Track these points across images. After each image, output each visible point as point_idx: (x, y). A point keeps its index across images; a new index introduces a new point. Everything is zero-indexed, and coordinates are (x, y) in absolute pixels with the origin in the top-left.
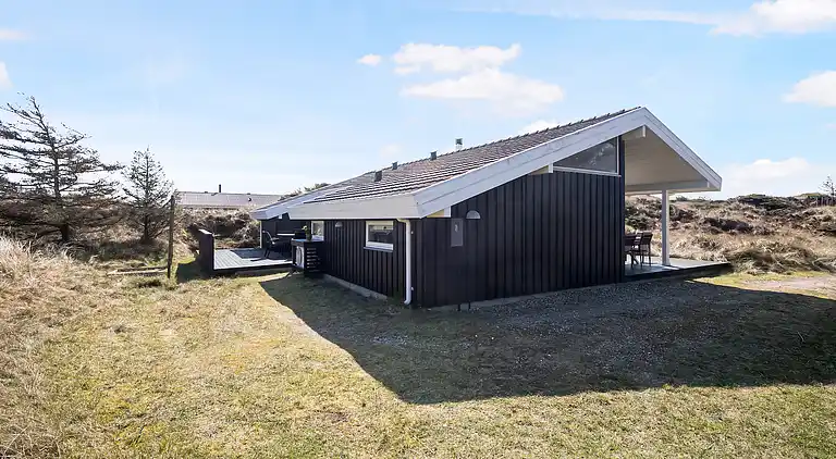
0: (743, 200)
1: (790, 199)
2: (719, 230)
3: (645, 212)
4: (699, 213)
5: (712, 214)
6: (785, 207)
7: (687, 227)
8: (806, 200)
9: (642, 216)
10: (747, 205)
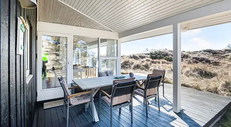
0: (205, 51)
1: (220, 50)
2: (198, 61)
3: (171, 55)
4: (190, 55)
5: (195, 56)
6: (219, 53)
7: (186, 60)
8: (225, 51)
9: (171, 56)
10: (206, 53)
